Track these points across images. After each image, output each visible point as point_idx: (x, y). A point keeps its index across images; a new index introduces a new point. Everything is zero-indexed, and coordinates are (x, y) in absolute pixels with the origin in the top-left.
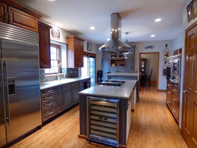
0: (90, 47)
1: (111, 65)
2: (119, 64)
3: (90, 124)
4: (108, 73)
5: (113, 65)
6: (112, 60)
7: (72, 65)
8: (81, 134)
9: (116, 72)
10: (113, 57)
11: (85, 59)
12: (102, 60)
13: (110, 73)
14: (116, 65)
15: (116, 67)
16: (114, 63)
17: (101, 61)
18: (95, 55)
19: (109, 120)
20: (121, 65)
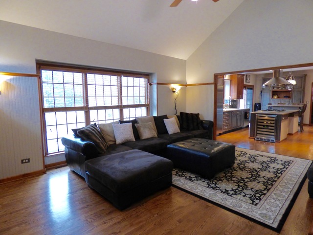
0: (248, 79)
1: (273, 97)
2: (282, 96)
3: (257, 131)
4: (269, 104)
5: (275, 97)
6: (273, 92)
7: (234, 97)
8: (250, 136)
9: (278, 104)
10: (275, 88)
11: (245, 91)
12: (262, 92)
13: (271, 104)
14: (278, 97)
15: (279, 99)
16: (276, 94)
17: (259, 93)
18: (253, 86)
19: (270, 128)
20: (284, 97)
